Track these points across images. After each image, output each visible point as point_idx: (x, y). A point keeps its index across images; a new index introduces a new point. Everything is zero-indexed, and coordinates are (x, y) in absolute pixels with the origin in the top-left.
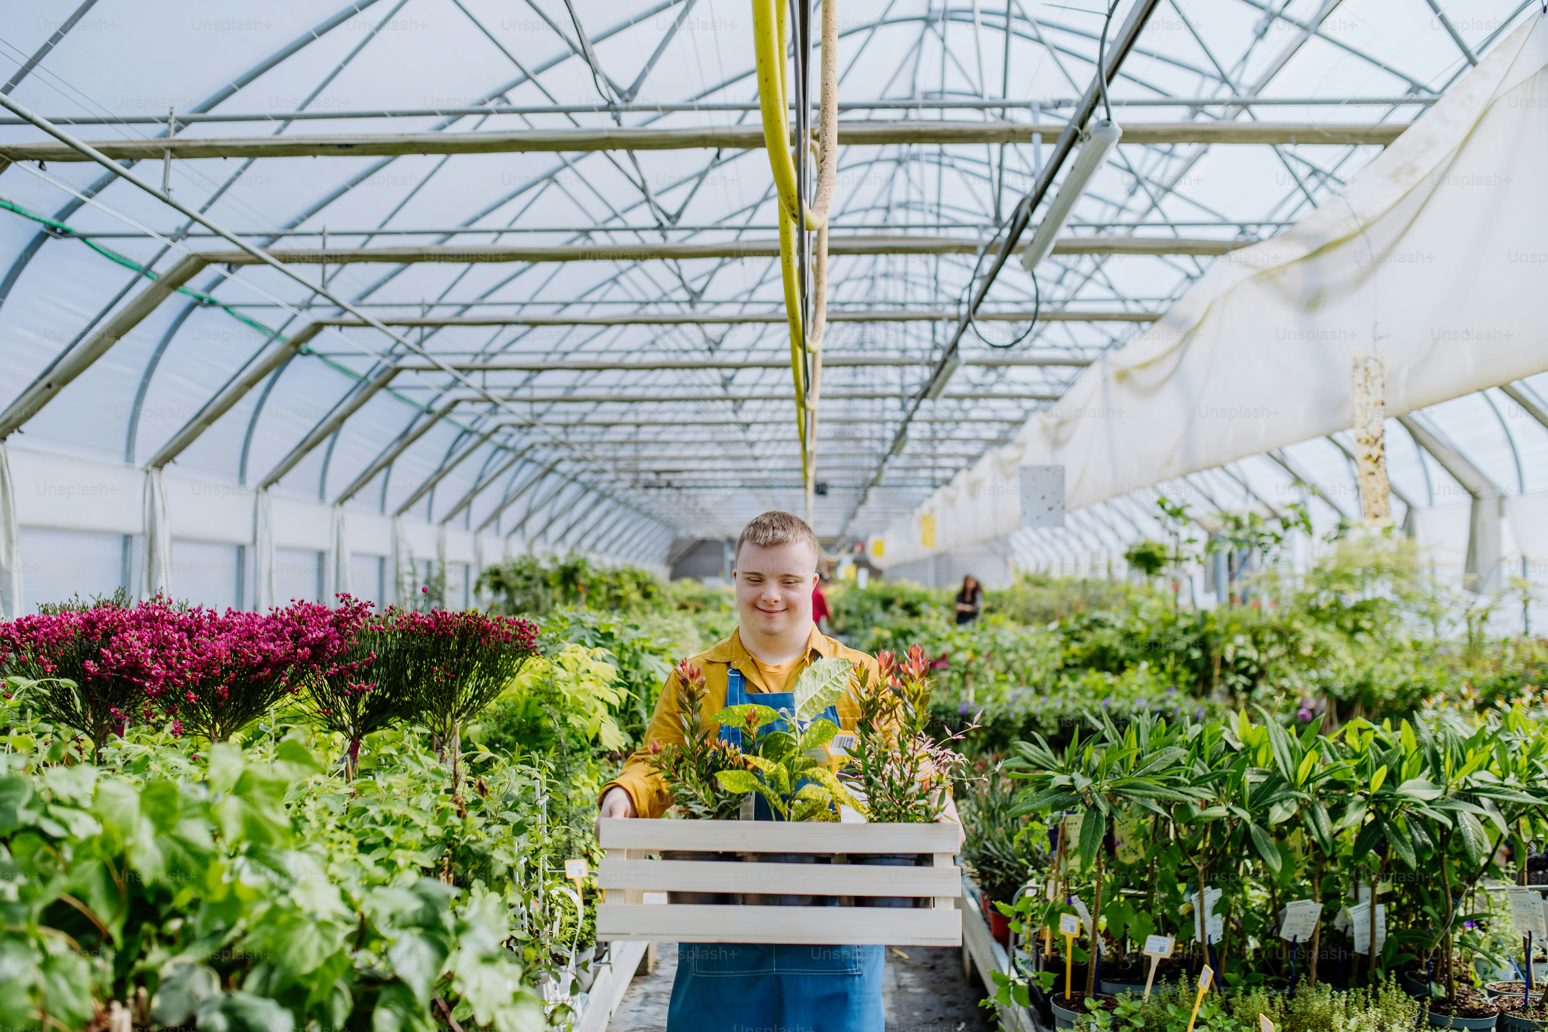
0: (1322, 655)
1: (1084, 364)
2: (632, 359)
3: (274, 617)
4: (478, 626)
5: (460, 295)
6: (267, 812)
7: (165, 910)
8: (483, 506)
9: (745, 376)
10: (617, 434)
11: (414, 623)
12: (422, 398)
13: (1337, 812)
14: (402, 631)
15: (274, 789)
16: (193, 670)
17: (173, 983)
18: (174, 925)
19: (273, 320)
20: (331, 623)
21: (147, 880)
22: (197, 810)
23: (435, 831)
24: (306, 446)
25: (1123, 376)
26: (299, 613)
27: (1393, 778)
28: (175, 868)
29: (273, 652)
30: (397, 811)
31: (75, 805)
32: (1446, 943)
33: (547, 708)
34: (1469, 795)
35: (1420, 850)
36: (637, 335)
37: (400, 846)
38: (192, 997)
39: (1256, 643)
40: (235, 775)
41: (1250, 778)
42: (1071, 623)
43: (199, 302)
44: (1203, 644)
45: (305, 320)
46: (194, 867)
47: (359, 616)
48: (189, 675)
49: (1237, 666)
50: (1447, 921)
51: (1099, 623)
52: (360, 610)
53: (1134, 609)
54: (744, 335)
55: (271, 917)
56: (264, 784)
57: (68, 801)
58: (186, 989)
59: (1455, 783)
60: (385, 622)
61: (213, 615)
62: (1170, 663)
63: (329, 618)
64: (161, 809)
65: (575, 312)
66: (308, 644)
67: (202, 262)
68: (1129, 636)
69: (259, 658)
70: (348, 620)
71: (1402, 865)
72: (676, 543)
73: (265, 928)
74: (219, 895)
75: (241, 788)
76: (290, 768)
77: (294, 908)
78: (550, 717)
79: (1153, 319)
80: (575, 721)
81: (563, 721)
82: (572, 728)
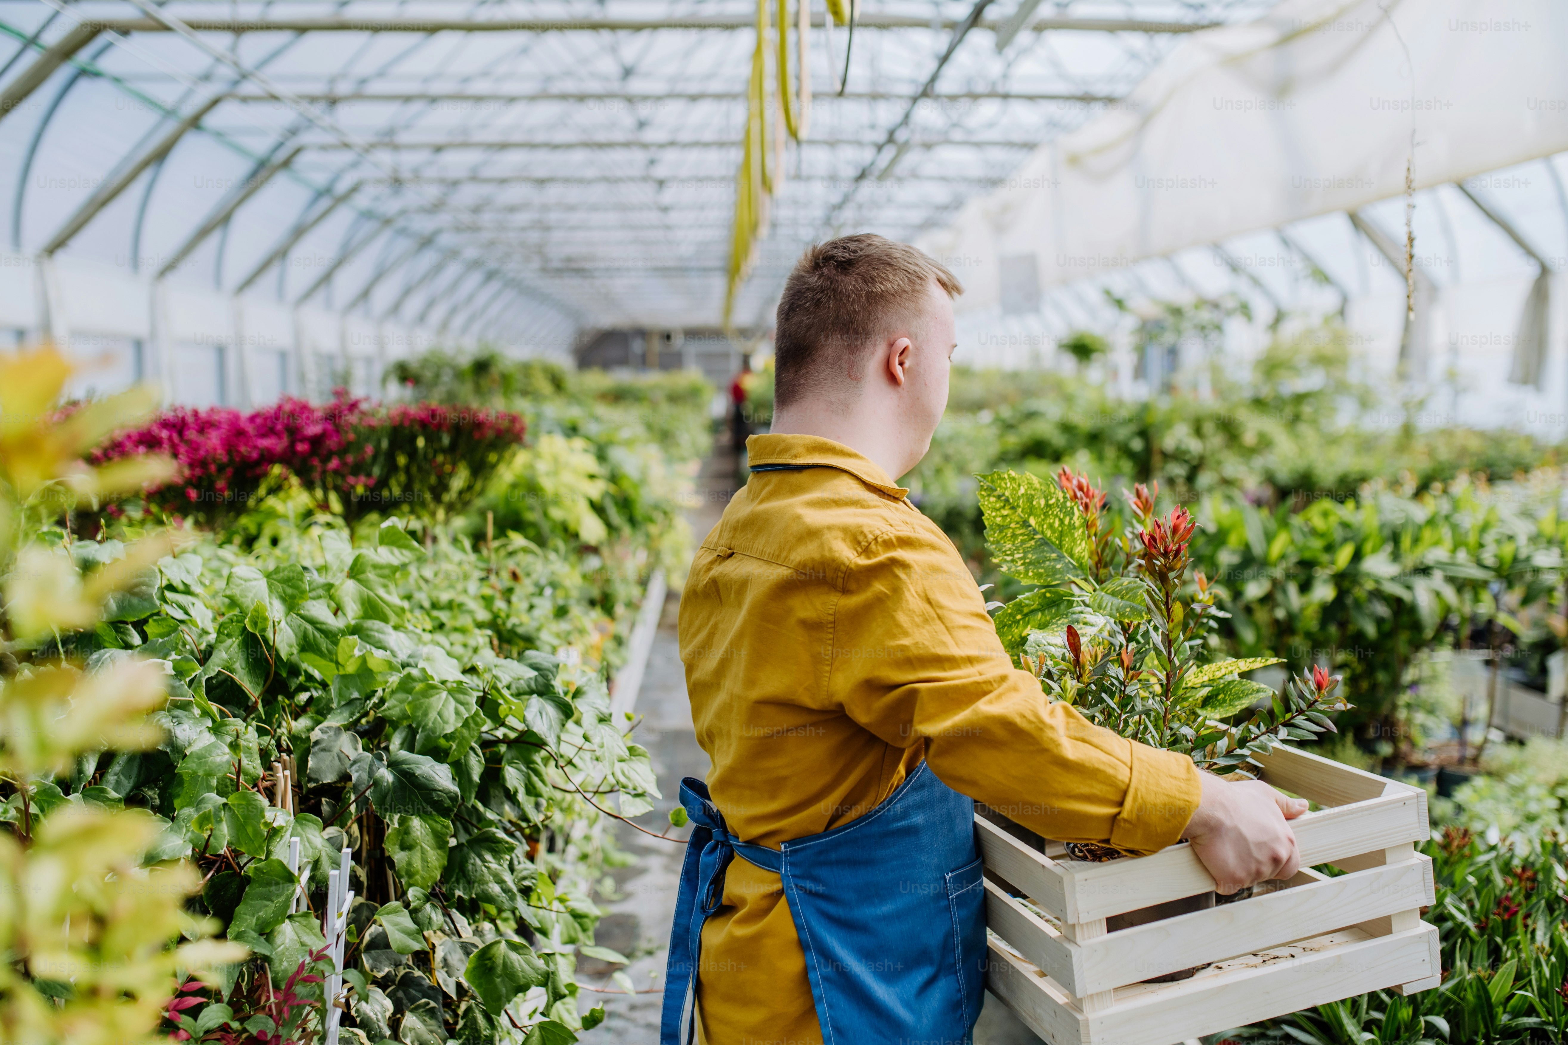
0: (1265, 443)
1: (1030, 146)
2: (540, 138)
4: (471, 420)
5: (364, 68)
6: (382, 592)
7: (294, 684)
8: (384, 295)
9: (670, 156)
10: (522, 218)
12: (320, 179)
13: (1305, 587)
15: (386, 572)
17: (323, 745)
18: (303, 697)
19: (168, 95)
21: (284, 656)
22: (321, 592)
23: (483, 615)
24: (204, 232)
25: (1074, 160)
27: (1357, 556)
28: (307, 646)
30: (445, 597)
31: (187, 591)
32: (1395, 707)
33: (530, 501)
34: (1424, 571)
35: (1379, 621)
36: (547, 111)
37: (456, 629)
38: (341, 756)
39: (1198, 432)
40: (349, 561)
41: (1227, 558)
42: (1006, 412)
43: (83, 73)
44: (1144, 433)
45: (205, 93)
46: (324, 644)
49: (1177, 456)
50: (1396, 686)
51: (1031, 415)
52: (353, 406)
53: (1069, 399)
54: (669, 112)
55: (405, 686)
56: (375, 567)
57: (181, 587)
58: (336, 750)
59: (1410, 560)
61: (195, 413)
62: (1110, 453)
64: (290, 591)
65: (480, 87)
66: (305, 439)
67: (93, 30)
68: (1067, 428)
69: (254, 455)
71: (1360, 635)
72: (581, 333)
73: (400, 696)
74: (351, 668)
75: (355, 571)
76: (392, 553)
77: (425, 677)
78: (533, 510)
79: (1110, 100)
80: (556, 514)
81: (546, 514)
82: (554, 522)
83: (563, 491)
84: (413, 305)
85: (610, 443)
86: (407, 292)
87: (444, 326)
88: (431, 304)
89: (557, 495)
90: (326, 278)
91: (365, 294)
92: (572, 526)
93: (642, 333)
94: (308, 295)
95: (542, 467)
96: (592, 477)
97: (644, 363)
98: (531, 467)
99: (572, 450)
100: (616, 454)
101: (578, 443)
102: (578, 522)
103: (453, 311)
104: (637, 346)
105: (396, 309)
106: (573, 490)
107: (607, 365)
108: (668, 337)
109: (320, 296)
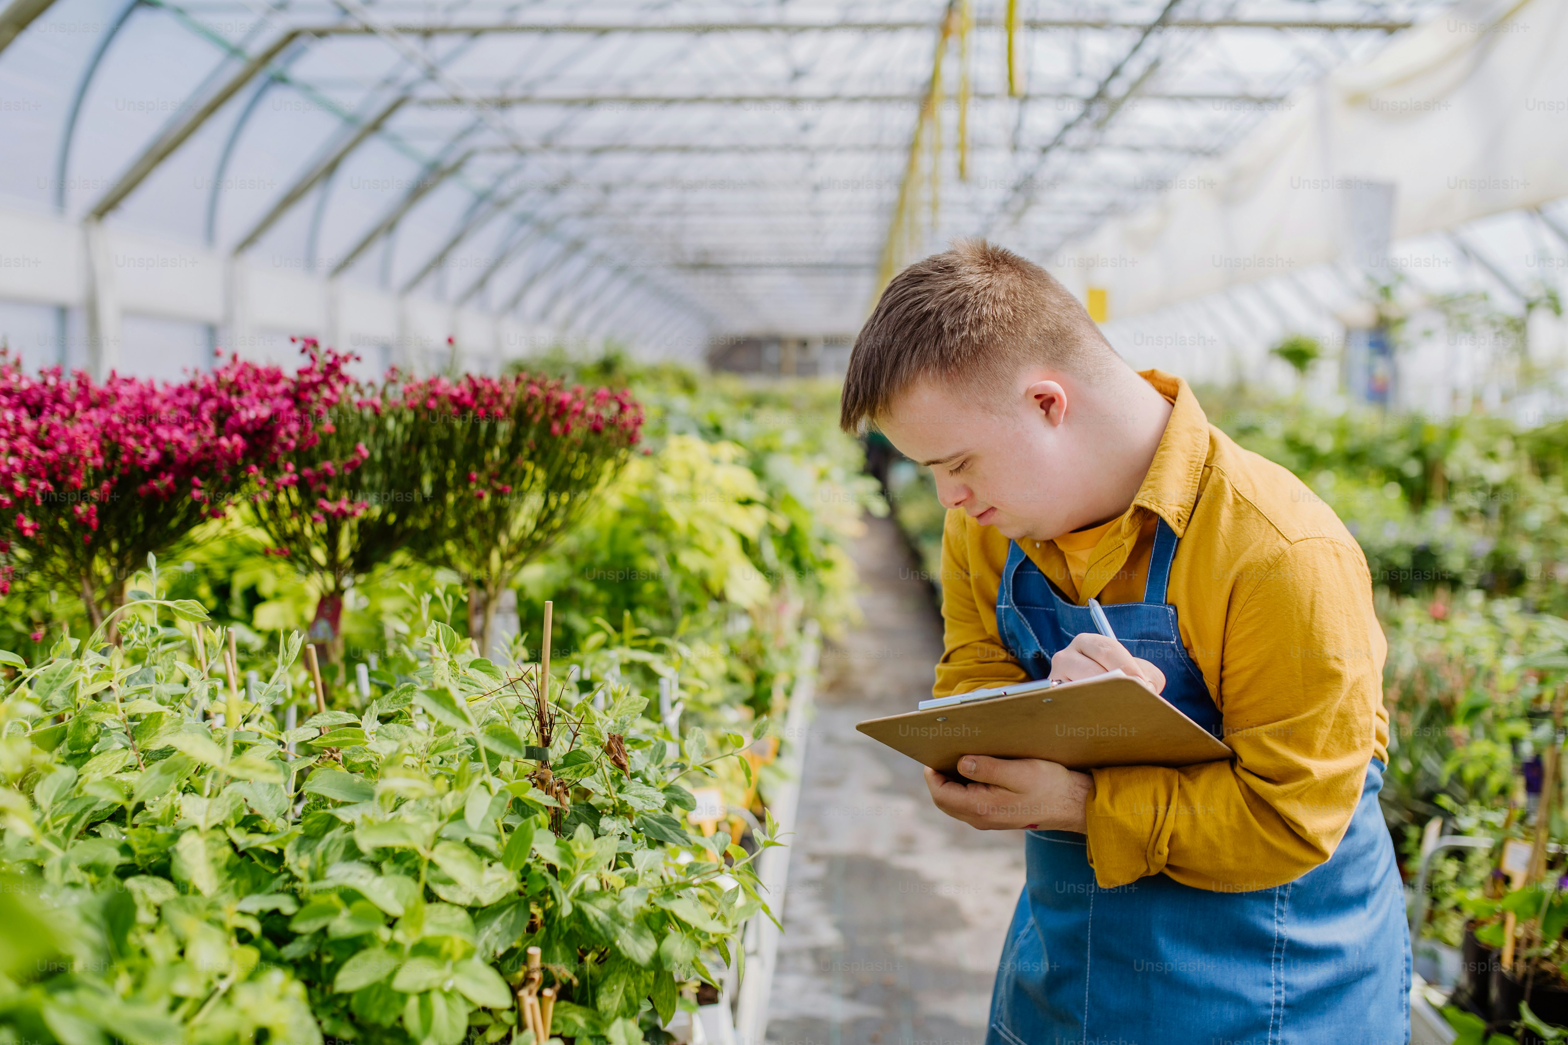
3: (192, 386)
4: (548, 399)
9: (829, 159)
11: (434, 395)
14: (412, 407)
16: (30, 475)
20: (286, 393)
26: (230, 377)
29: (179, 443)
33: (649, 540)
47: (333, 379)
48: (21, 484)
52: (336, 369)
60: (383, 395)
61: (83, 383)
63: (282, 385)
66: (241, 430)
69: (153, 455)
70: (314, 386)
78: (652, 554)
80: (690, 560)
81: (673, 561)
82: (685, 571)
83: (700, 523)
84: (535, 299)
85: (769, 450)
86: (531, 280)
87: (568, 323)
88: (556, 297)
89: (693, 530)
90: (439, 261)
91: (481, 284)
92: (714, 584)
93: (778, 341)
94: (414, 283)
95: (669, 485)
96: (747, 502)
97: (778, 370)
98: (652, 485)
99: (716, 461)
100: (778, 466)
101: (726, 450)
102: (726, 574)
103: (580, 306)
104: (771, 354)
105: (515, 303)
106: (713, 519)
107: (740, 370)
108: (804, 344)
109: (430, 283)
